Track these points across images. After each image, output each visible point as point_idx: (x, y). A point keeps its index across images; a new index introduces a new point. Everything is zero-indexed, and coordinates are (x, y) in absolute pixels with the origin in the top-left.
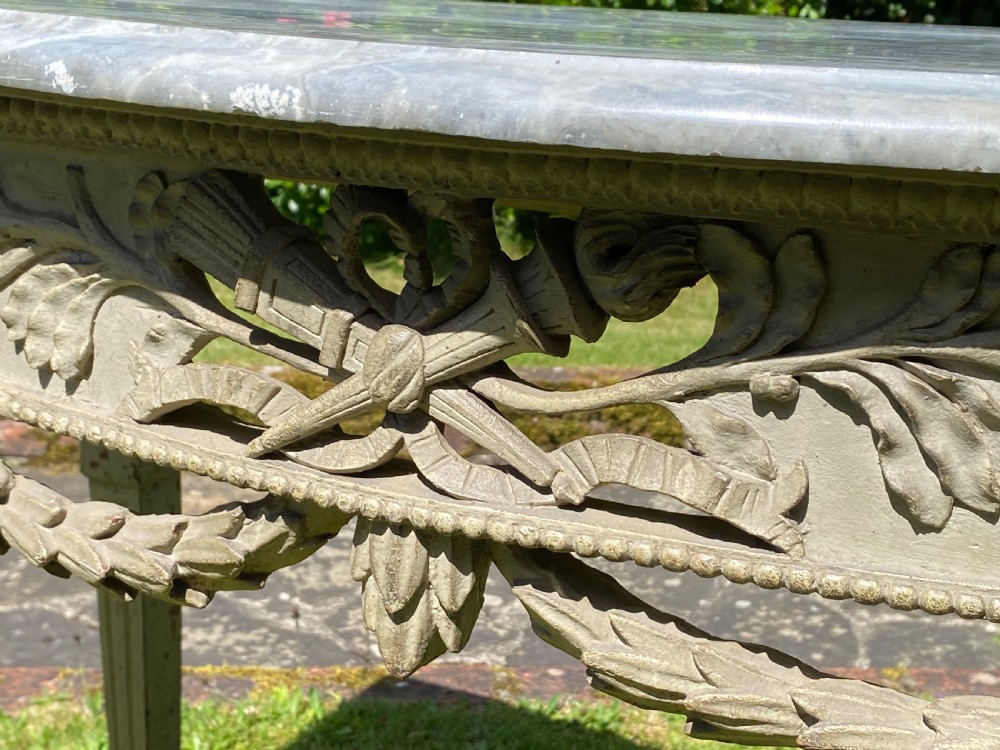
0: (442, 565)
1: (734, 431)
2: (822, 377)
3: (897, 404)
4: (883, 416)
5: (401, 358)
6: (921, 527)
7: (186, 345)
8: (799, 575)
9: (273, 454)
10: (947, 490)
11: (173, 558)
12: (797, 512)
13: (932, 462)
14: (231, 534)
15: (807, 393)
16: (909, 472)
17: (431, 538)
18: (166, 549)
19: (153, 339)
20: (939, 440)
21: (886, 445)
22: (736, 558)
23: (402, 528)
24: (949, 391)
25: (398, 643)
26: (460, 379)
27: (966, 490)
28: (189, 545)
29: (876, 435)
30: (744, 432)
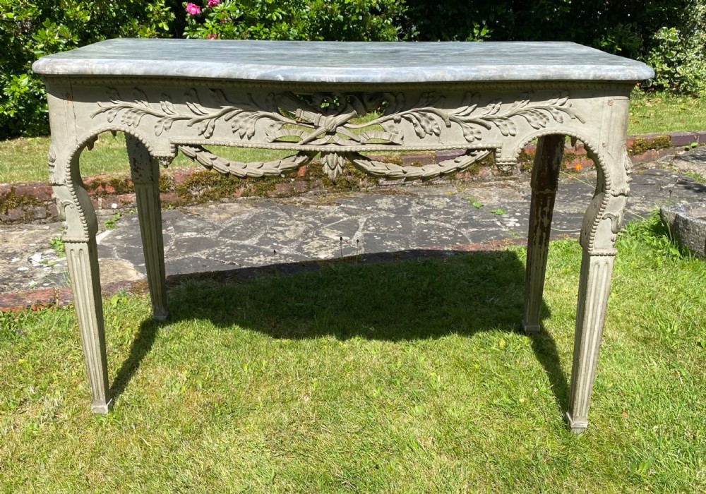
0: (341, 158)
1: (391, 127)
2: (405, 116)
3: (417, 119)
4: (415, 121)
5: (332, 122)
6: (421, 138)
7: (280, 126)
8: (404, 148)
9: (304, 144)
10: (425, 131)
11: (279, 168)
12: (402, 139)
13: (423, 127)
14: (294, 161)
15: (403, 119)
16: (419, 129)
17: (340, 154)
18: (277, 167)
19: (272, 126)
20: (423, 123)
21: (415, 125)
22: (394, 148)
23: (333, 153)
24: (425, 115)
25: (333, 174)
26: (342, 125)
27: (428, 131)
28: (283, 165)
29: (414, 124)
30: (393, 126)
